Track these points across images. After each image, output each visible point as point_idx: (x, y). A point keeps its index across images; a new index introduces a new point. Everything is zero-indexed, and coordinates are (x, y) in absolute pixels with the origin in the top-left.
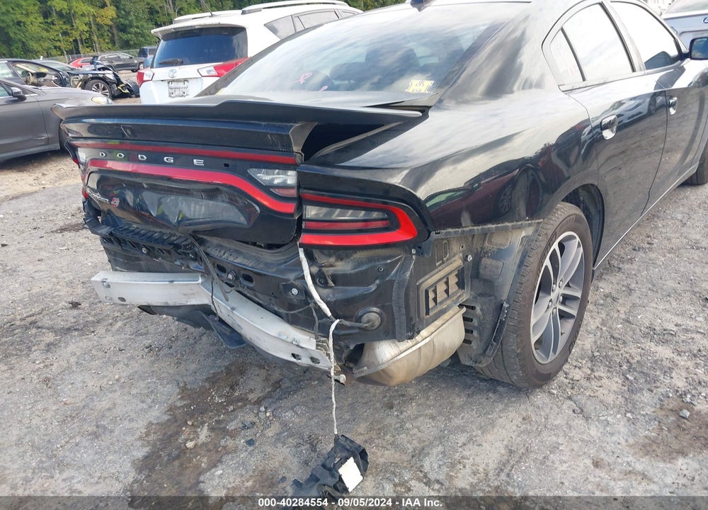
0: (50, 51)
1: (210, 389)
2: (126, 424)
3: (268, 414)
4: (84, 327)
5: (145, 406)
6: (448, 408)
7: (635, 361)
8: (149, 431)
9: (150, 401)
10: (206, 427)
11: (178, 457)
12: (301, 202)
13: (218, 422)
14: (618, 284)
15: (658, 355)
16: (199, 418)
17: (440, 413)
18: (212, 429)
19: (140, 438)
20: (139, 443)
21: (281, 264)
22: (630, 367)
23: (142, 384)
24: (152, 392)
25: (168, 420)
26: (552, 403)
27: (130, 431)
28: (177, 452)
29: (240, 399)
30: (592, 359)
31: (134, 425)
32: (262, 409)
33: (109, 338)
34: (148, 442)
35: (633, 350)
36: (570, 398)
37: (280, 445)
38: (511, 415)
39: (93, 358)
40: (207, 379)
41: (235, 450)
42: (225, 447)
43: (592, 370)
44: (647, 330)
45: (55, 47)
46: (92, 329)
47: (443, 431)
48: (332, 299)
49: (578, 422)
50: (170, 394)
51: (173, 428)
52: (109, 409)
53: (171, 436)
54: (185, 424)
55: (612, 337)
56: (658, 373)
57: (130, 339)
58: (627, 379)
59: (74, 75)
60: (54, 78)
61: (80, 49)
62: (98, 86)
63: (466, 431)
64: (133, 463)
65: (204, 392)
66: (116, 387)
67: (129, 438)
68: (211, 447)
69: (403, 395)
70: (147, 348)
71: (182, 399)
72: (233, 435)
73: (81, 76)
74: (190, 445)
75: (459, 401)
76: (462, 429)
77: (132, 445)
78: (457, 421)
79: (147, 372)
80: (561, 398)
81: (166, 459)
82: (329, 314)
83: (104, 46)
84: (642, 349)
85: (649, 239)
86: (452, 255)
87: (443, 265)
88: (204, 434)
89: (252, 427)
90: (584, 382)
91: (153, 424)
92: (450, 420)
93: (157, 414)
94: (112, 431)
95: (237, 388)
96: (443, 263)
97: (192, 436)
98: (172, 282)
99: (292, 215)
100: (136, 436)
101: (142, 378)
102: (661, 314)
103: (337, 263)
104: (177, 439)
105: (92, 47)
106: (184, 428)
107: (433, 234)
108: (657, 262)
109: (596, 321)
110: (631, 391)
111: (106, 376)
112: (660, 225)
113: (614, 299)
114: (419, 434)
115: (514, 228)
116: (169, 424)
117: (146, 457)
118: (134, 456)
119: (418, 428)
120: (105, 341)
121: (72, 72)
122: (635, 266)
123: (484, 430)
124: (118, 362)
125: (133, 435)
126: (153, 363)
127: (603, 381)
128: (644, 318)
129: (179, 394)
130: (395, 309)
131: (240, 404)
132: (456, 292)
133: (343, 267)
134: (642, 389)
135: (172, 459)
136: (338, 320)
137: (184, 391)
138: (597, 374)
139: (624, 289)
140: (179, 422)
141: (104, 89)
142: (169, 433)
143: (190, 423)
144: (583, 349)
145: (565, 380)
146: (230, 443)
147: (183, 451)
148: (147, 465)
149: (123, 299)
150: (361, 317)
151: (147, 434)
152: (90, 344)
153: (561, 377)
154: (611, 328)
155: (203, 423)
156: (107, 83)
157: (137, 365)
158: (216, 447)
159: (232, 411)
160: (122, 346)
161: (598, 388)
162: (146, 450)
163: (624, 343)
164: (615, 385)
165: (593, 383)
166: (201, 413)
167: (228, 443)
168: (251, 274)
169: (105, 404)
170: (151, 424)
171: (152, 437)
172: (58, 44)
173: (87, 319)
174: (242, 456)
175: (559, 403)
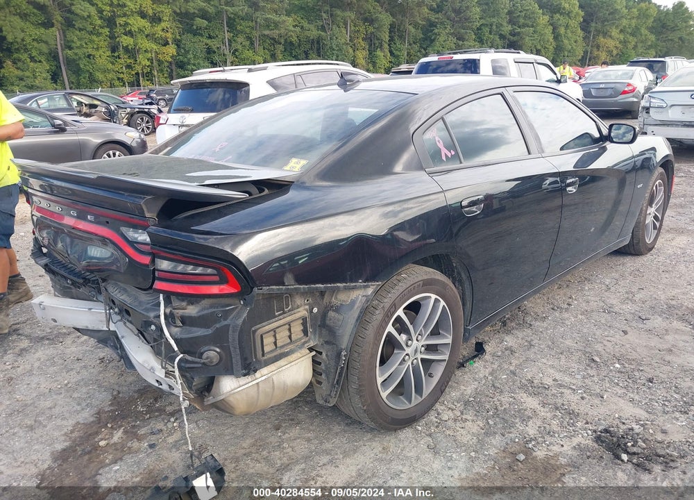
0: (113, 82)
1: (137, 399)
2: (59, 422)
3: (175, 424)
4: (55, 337)
5: (79, 408)
6: (326, 433)
7: (503, 408)
8: (74, 429)
9: (85, 404)
10: (121, 430)
11: (90, 452)
12: (154, 256)
13: (134, 427)
14: (522, 339)
15: (525, 405)
16: (119, 422)
17: (316, 438)
18: (125, 432)
19: (65, 434)
20: (63, 438)
21: (148, 303)
22: (495, 413)
23: (84, 390)
24: (89, 397)
25: (92, 422)
26: (413, 438)
27: (59, 428)
28: (90, 449)
29: (159, 410)
30: (467, 403)
31: (65, 423)
32: (172, 420)
33: (73, 349)
34: (70, 438)
35: (505, 399)
36: (430, 435)
37: (174, 450)
38: (374, 444)
39: (54, 364)
40: (138, 391)
41: (138, 451)
42: (129, 448)
43: (462, 413)
44: (526, 383)
45: (119, 79)
46: (61, 340)
47: (311, 452)
48: (179, 336)
49: (427, 456)
50: (102, 399)
51: (94, 429)
52: (50, 408)
53: (90, 435)
54: (106, 426)
55: (493, 385)
56: (517, 421)
57: (89, 351)
58: (488, 423)
59: (123, 108)
60: (104, 110)
61: (141, 82)
62: (142, 119)
63: (331, 454)
64: (52, 453)
65: (132, 401)
66: (63, 391)
67: (56, 434)
68: (119, 447)
69: (292, 420)
70: (100, 359)
71: (110, 405)
72: (140, 439)
73: (129, 110)
74: (102, 443)
75: (337, 428)
76: (327, 452)
77: (57, 439)
78: (328, 446)
79: (91, 380)
80: (422, 434)
81: (80, 453)
82: (176, 349)
83: (163, 80)
84: (514, 399)
85: (571, 300)
86: (296, 306)
87: (285, 315)
88: (118, 436)
89: (158, 434)
90: (450, 423)
91: (79, 424)
92: (321, 443)
93: (86, 416)
94: (45, 426)
95: (159, 400)
96: (284, 313)
97: (107, 437)
98: (90, 309)
99: (147, 266)
100: (63, 432)
101: (86, 385)
102: (546, 370)
103: (189, 307)
104: (94, 438)
105: (152, 80)
106: (103, 430)
107: (255, 289)
108: (567, 322)
109: (487, 370)
110: (486, 434)
111: (58, 381)
112: (587, 288)
113: (512, 352)
114: (291, 453)
115: (345, 288)
116: (92, 425)
117: (64, 450)
118: (55, 448)
119: (292, 448)
120: (68, 351)
121: (122, 105)
122: (545, 325)
123: (346, 454)
124: (72, 369)
125: (60, 431)
126: (100, 372)
127: (468, 423)
128: (528, 373)
129: (110, 400)
130: (232, 349)
131: (157, 414)
132: (300, 339)
133: (192, 310)
134: (495, 433)
135: (85, 453)
136: (182, 355)
137: (115, 400)
138: (464, 417)
139: (526, 344)
140: (102, 424)
141: (148, 122)
142: (90, 432)
143: (109, 425)
144: (462, 394)
145: (435, 420)
146: (135, 445)
147: (96, 448)
148: (62, 457)
149: (55, 321)
150: (202, 354)
151: (72, 432)
152: (55, 352)
153: (432, 417)
154: (496, 378)
155: (120, 427)
156: (151, 117)
157: (86, 373)
158: (123, 446)
159: (147, 419)
160: (80, 357)
161: (460, 429)
162: (67, 444)
163: (501, 392)
164: (476, 427)
165: (458, 424)
166: (122, 418)
167: (134, 444)
168: (129, 309)
169: (48, 404)
170: (78, 423)
171: (76, 434)
172: (121, 76)
173: (60, 331)
174: (141, 456)
175: (419, 439)
